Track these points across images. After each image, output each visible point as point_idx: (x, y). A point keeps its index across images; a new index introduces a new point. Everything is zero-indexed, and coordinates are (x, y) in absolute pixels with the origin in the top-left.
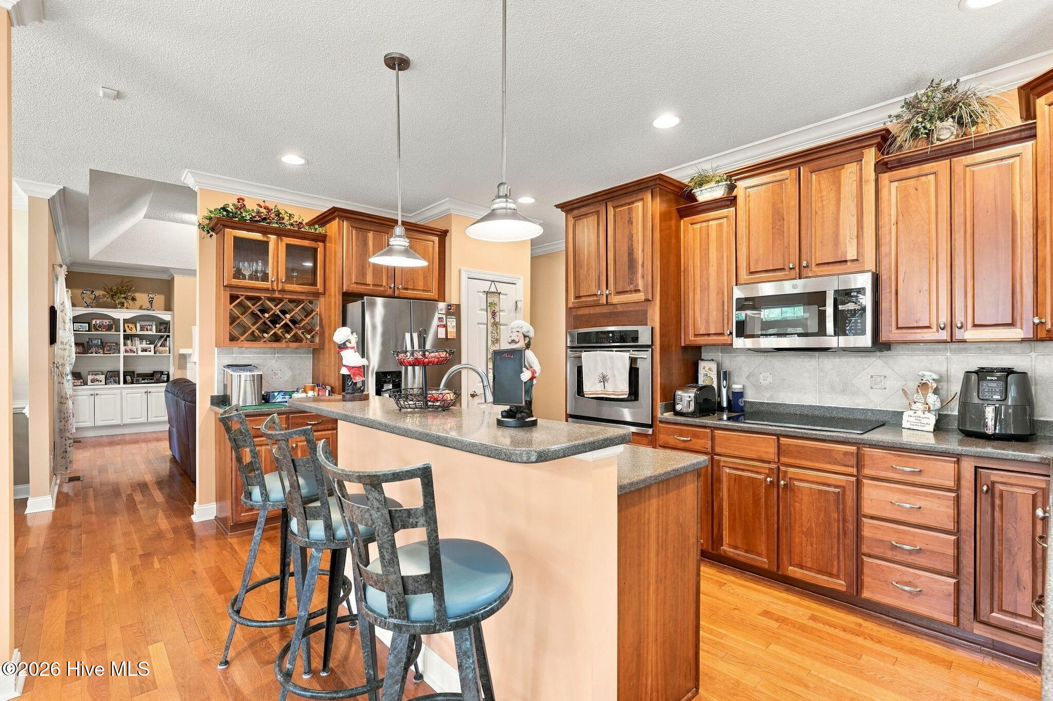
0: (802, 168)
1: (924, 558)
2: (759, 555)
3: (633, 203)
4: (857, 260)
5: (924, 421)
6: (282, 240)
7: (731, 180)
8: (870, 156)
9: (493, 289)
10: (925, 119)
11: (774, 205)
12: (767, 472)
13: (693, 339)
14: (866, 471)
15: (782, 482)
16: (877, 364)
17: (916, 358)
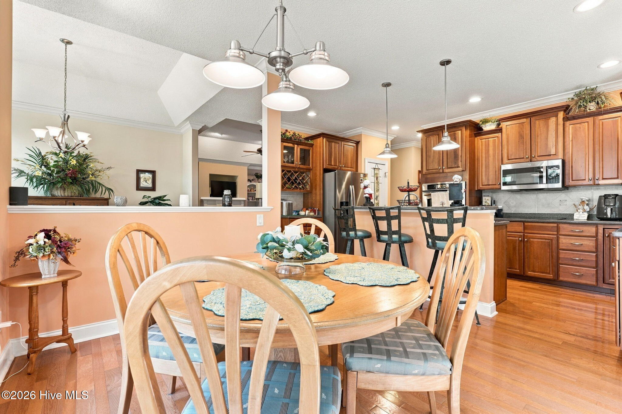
0: (532, 118)
1: (584, 262)
2: (516, 269)
3: (456, 131)
4: (555, 154)
5: (583, 216)
6: (299, 147)
7: (500, 121)
8: (561, 115)
9: (377, 167)
10: (584, 102)
11: (519, 132)
12: (519, 236)
13: (481, 187)
14: (561, 233)
15: (526, 240)
16: (562, 196)
17: (579, 193)
